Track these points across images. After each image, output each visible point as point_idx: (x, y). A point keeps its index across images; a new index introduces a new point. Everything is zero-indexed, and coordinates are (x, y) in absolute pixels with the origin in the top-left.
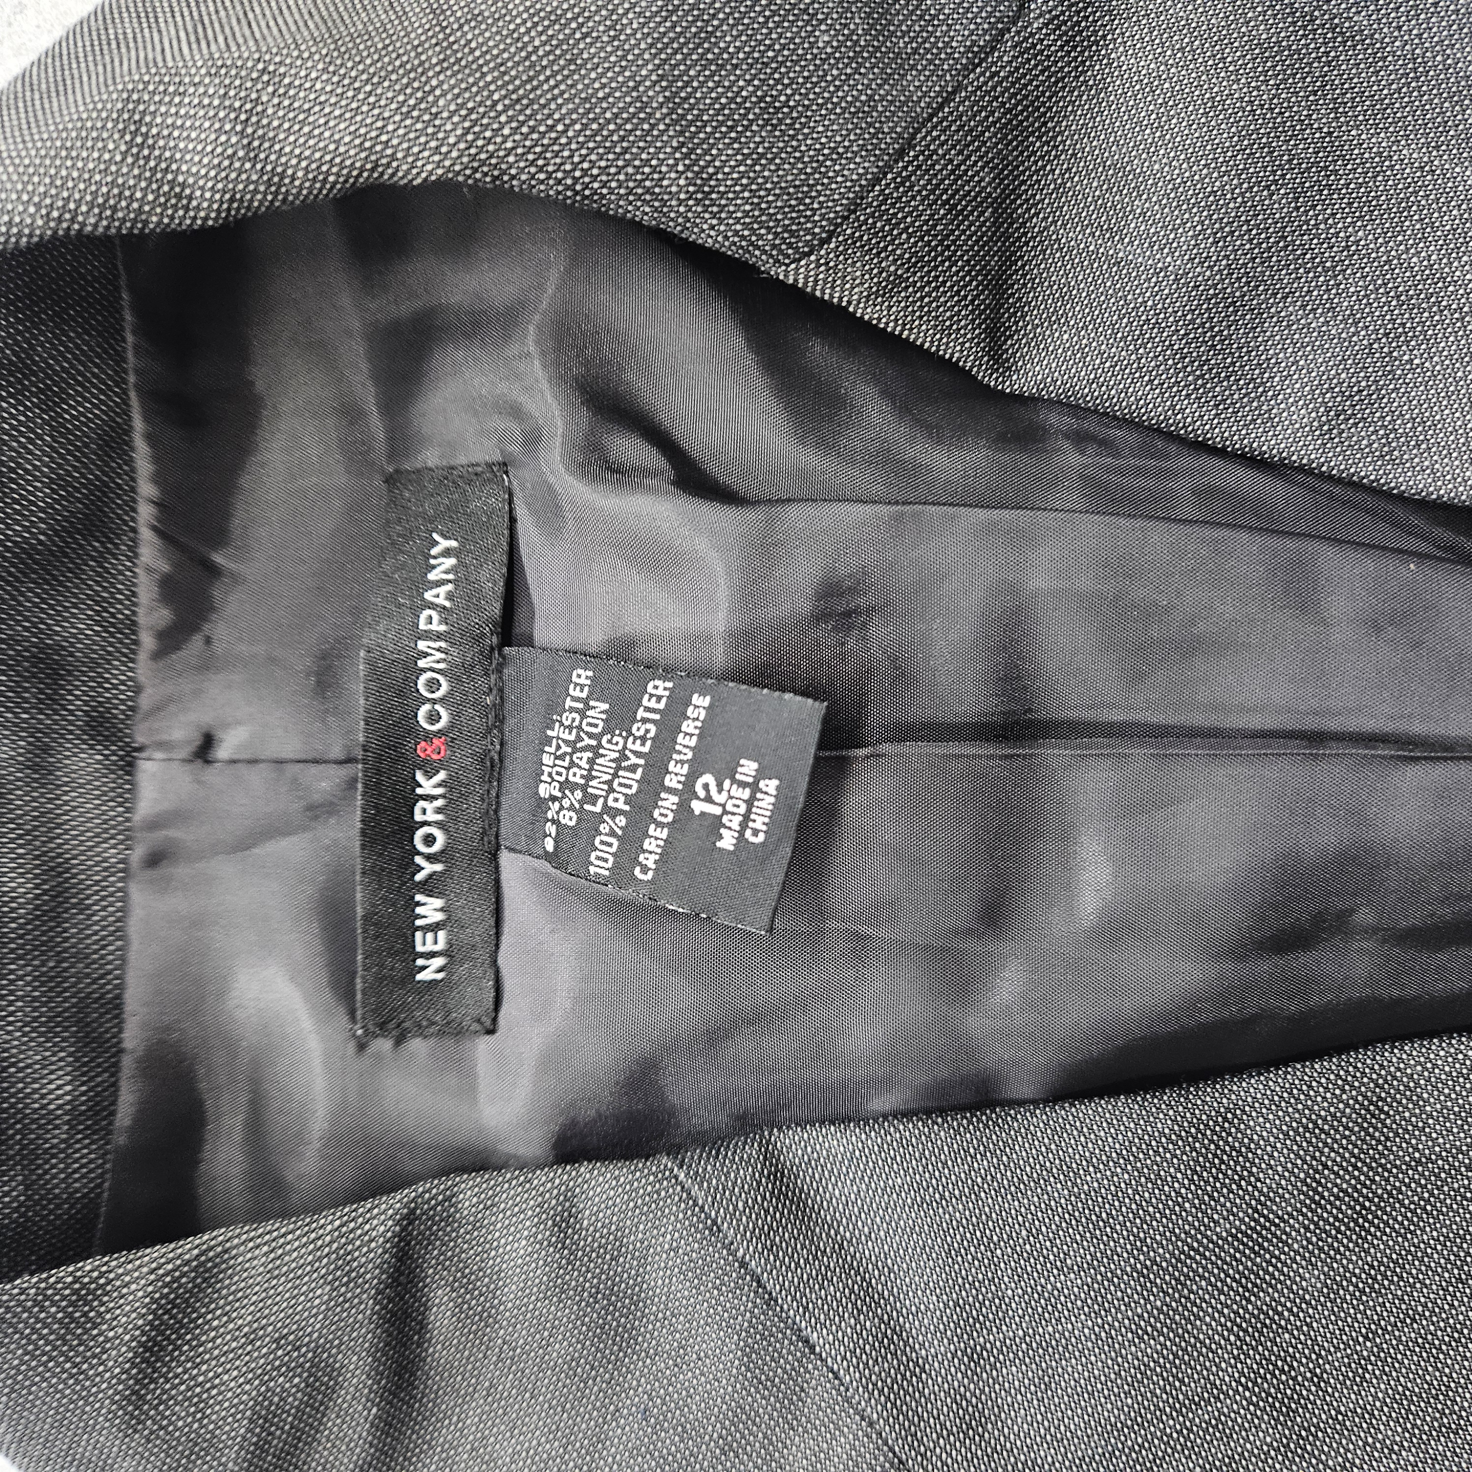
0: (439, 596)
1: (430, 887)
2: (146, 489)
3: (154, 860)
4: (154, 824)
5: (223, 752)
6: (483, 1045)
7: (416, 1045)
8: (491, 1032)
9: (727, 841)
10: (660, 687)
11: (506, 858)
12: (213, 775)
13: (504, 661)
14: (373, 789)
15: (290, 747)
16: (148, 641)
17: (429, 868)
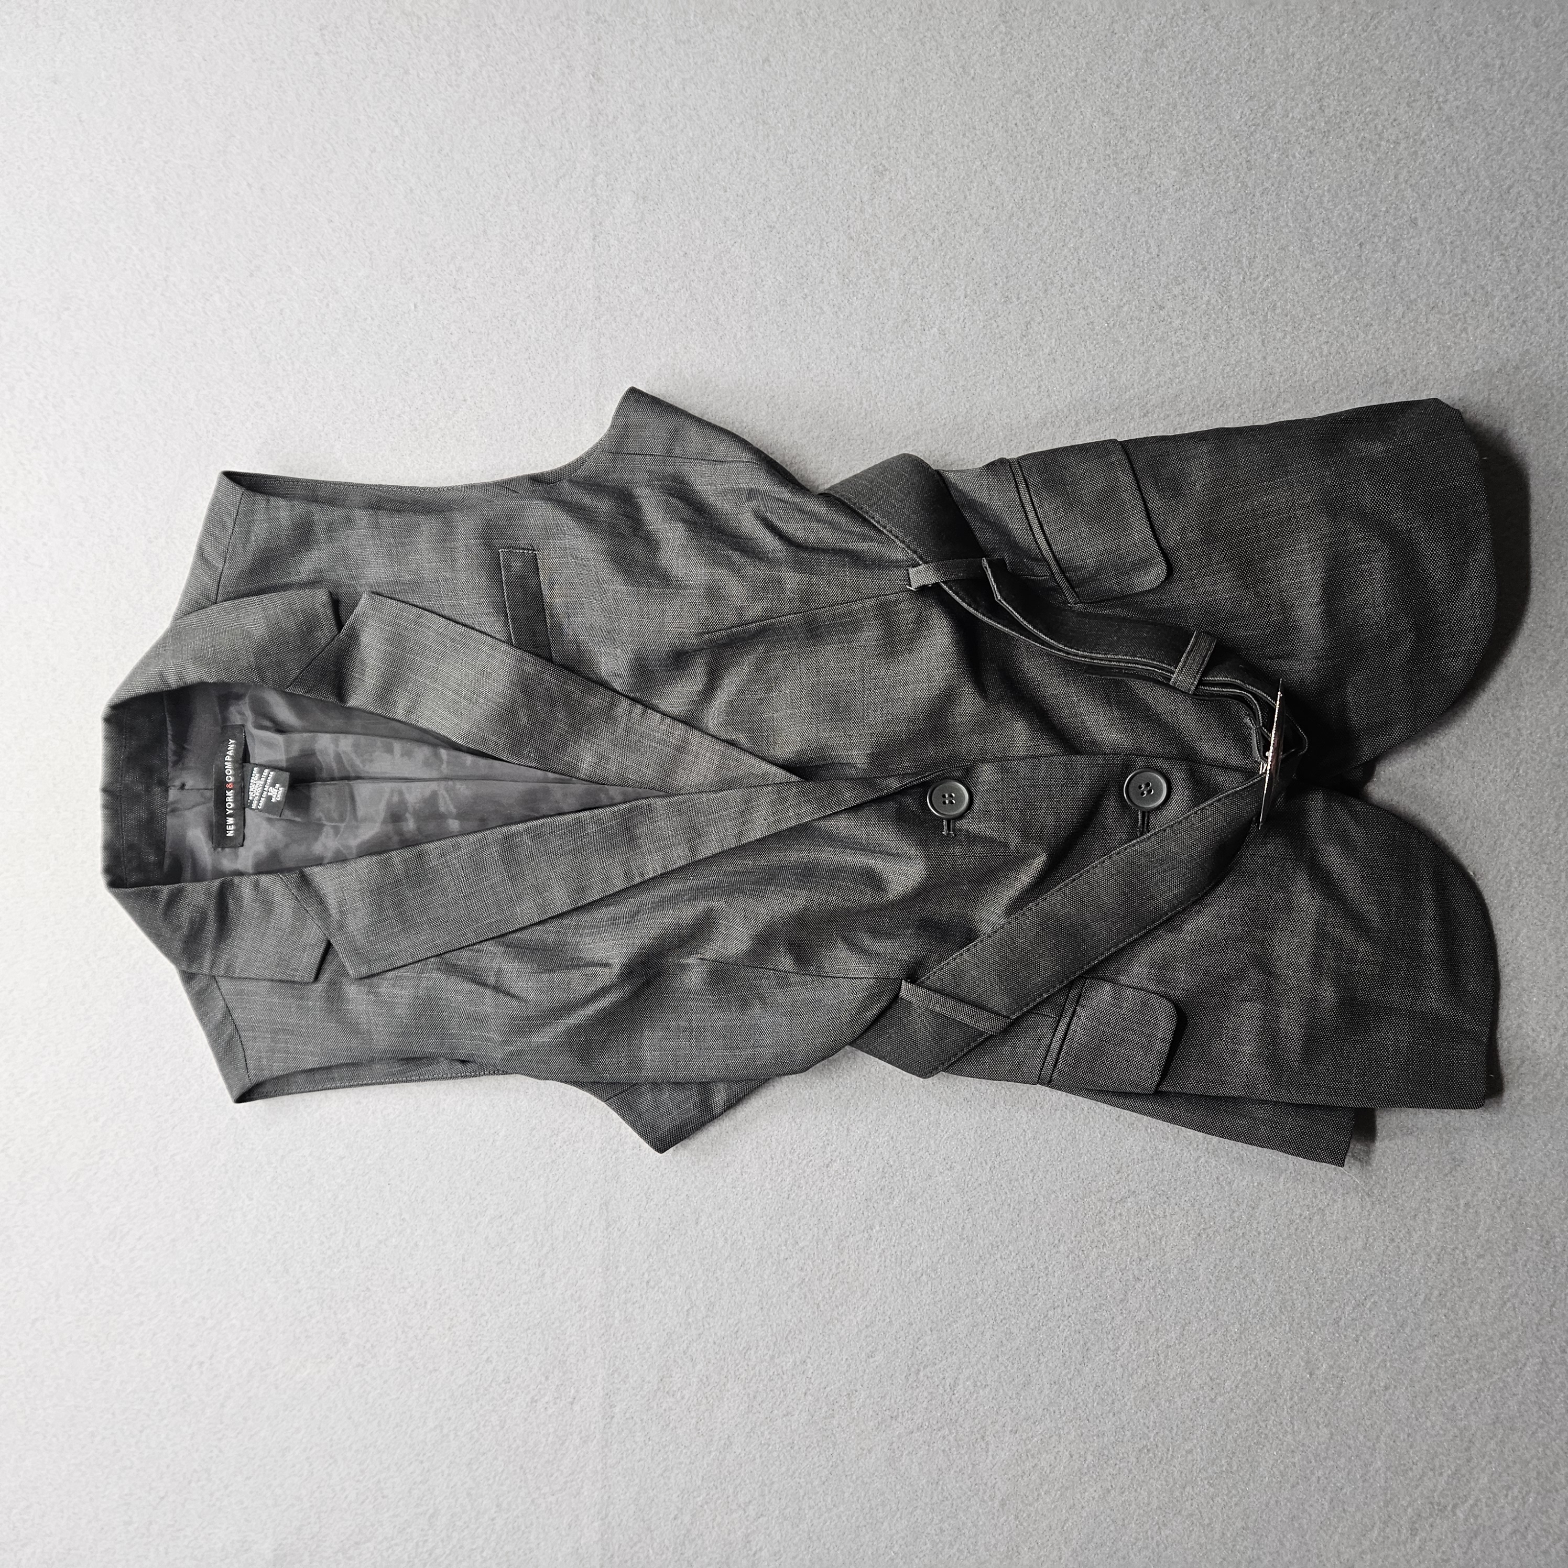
0: (230, 753)
1: (230, 816)
2: (170, 732)
3: (173, 811)
4: (172, 803)
5: (186, 787)
6: (241, 849)
7: (227, 850)
8: (242, 846)
9: (273, 800)
10: (266, 771)
11: (247, 810)
12: (185, 792)
13: (243, 767)
14: (217, 794)
15: (202, 787)
16: (170, 764)
17: (229, 812)
